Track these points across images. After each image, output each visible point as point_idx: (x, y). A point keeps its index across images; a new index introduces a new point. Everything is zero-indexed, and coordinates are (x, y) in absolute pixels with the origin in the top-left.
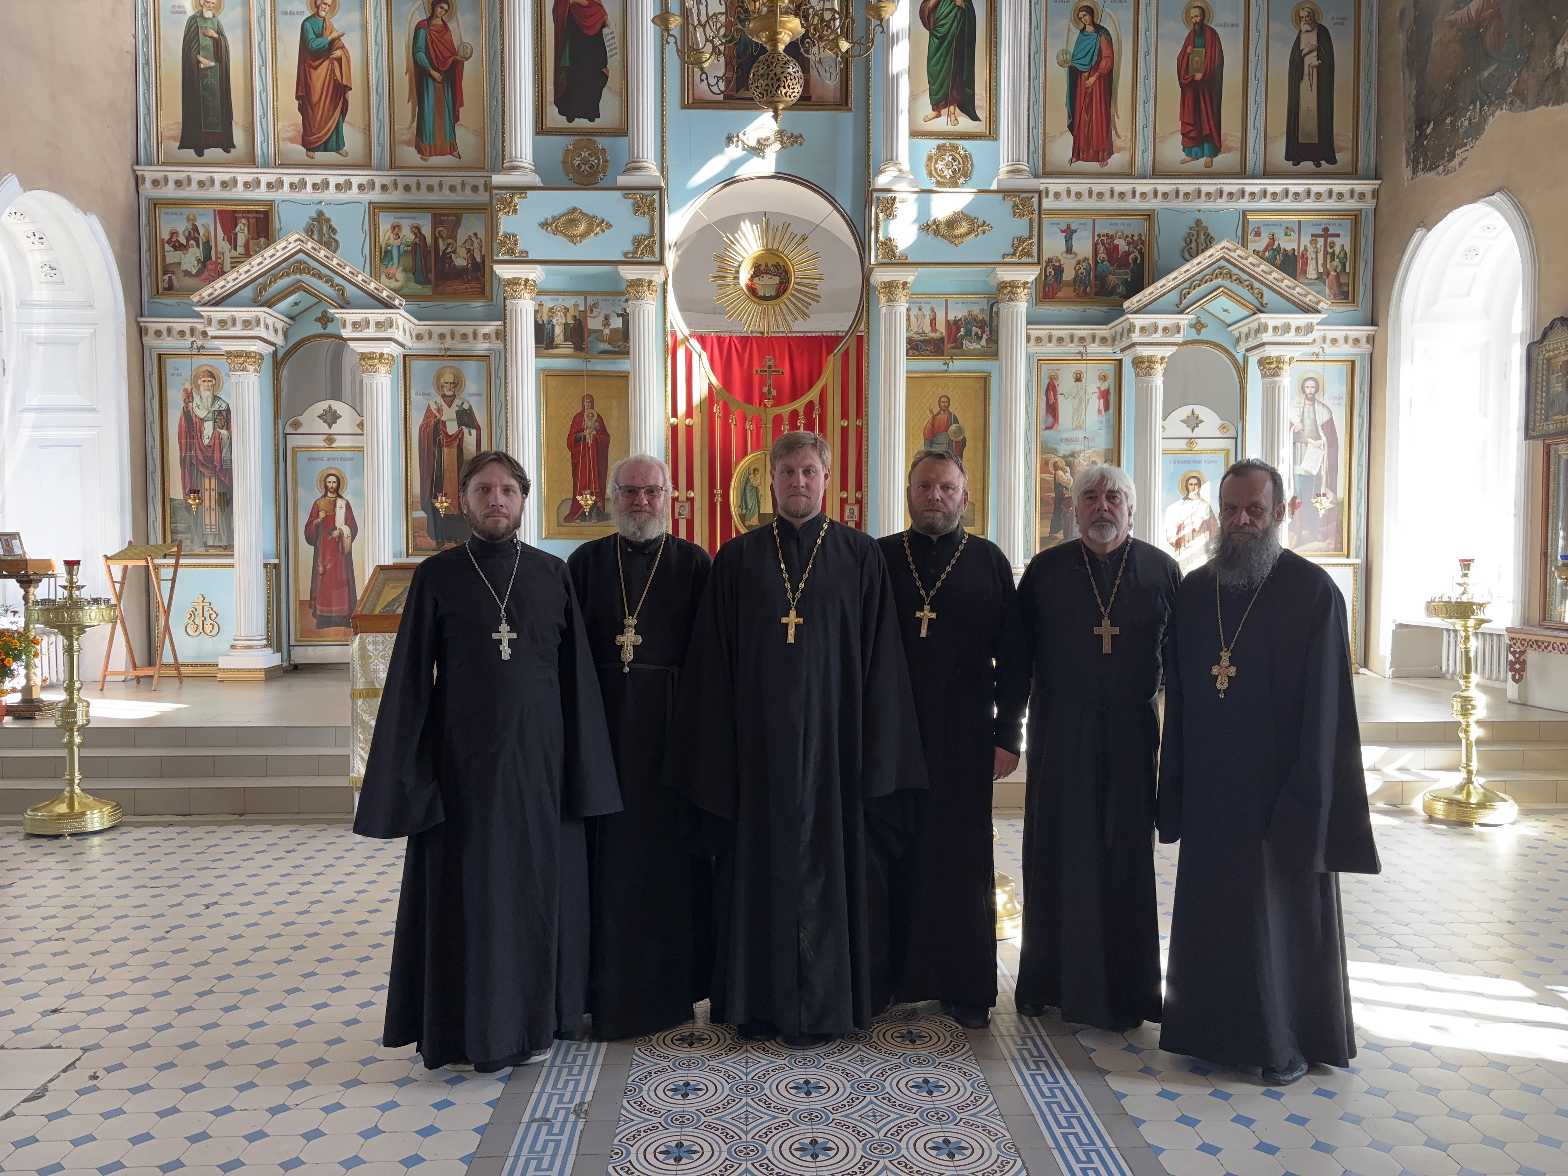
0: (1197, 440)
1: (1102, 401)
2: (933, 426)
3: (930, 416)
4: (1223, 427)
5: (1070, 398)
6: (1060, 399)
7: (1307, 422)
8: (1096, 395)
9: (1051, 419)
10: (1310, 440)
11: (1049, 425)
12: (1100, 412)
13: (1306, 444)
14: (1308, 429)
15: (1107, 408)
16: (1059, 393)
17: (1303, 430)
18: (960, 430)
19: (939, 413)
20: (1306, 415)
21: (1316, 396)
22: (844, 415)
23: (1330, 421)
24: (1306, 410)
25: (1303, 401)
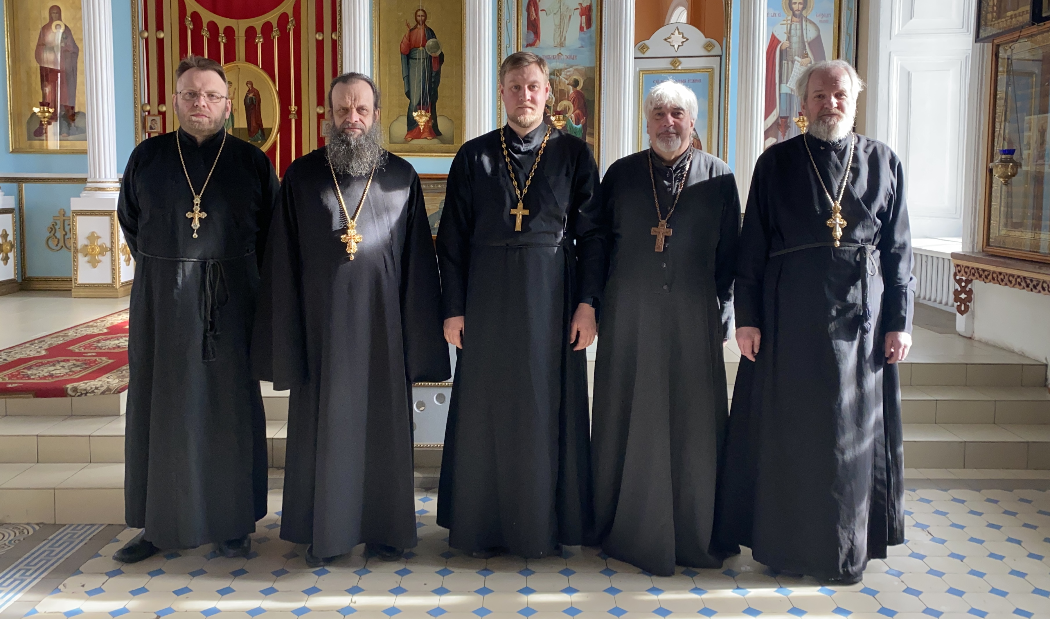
0: (681, 59)
1: (584, 17)
2: (410, 40)
3: (407, 31)
4: (708, 47)
5: (552, 14)
6: (541, 14)
7: (795, 39)
8: (578, 12)
9: (532, 36)
10: (796, 58)
11: (531, 42)
12: (581, 29)
13: (793, 62)
14: (796, 46)
15: (589, 25)
16: (540, 9)
17: (790, 47)
18: (437, 46)
19: (416, 27)
20: (793, 32)
21: (804, 13)
22: (320, 28)
23: (818, 38)
24: (793, 26)
25: (790, 18)
